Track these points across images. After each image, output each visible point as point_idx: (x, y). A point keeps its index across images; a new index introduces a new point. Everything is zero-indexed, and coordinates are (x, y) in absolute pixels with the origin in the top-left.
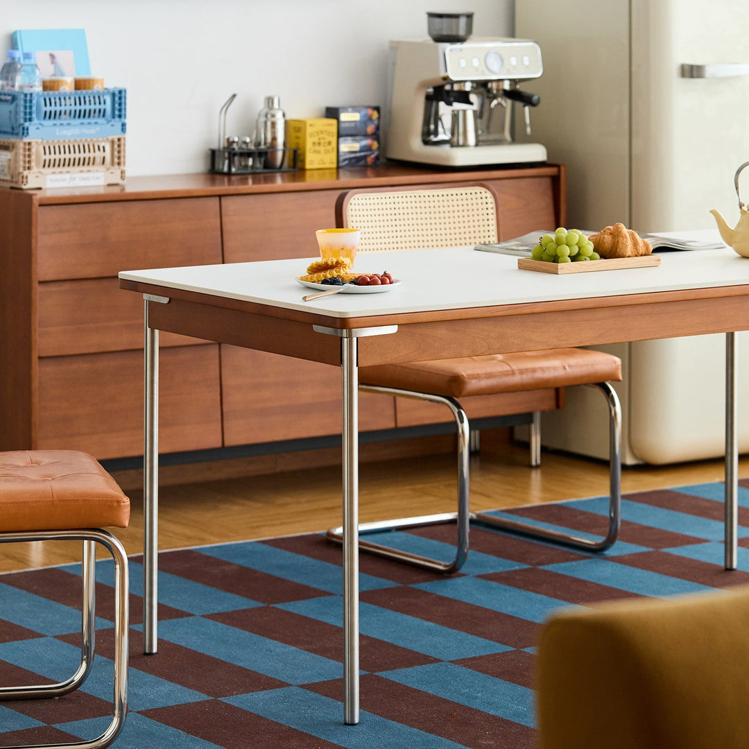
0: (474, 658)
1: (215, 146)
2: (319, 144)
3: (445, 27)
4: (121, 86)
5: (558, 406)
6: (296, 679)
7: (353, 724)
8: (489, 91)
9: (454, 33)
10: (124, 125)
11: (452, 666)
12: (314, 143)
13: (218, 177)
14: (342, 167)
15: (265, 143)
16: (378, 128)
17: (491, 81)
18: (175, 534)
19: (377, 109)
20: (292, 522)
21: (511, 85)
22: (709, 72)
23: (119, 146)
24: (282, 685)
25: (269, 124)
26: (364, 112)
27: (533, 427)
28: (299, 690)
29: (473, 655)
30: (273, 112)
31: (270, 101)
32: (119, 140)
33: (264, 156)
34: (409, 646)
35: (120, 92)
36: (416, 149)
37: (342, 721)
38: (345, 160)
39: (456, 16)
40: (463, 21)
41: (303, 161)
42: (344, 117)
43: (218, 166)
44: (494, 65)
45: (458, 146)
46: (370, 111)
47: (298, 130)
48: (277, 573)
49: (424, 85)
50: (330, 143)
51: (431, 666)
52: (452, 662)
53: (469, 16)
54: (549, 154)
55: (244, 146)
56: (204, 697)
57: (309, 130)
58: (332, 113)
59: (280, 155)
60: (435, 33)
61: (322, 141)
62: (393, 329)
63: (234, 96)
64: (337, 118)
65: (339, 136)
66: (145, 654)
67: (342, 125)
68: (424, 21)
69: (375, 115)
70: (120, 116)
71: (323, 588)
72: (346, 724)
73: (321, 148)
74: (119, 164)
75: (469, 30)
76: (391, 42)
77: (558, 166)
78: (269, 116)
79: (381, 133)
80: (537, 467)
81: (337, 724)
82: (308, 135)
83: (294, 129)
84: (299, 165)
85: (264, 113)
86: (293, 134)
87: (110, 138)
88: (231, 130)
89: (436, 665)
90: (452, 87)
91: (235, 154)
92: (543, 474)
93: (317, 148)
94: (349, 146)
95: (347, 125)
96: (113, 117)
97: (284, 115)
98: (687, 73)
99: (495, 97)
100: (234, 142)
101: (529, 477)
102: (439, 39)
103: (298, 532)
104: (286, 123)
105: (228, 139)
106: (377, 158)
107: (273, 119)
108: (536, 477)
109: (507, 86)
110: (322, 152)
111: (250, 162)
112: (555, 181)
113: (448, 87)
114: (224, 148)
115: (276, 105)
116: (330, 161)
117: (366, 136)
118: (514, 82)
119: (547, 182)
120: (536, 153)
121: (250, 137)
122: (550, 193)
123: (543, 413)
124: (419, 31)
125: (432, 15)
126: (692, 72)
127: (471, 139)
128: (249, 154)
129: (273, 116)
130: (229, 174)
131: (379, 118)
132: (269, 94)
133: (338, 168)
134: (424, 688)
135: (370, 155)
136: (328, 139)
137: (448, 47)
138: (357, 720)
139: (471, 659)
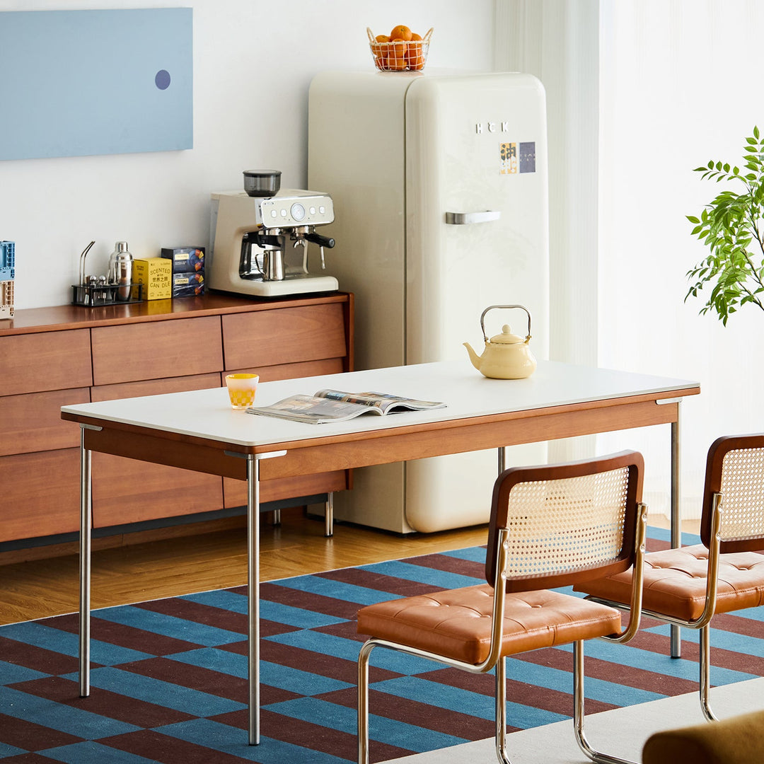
0: (329, 693)
1: (77, 283)
2: (158, 279)
3: (258, 184)
4: (10, 239)
5: (347, 488)
6: (201, 712)
7: (255, 745)
8: (293, 235)
9: (266, 189)
10: (12, 271)
11: (313, 700)
12: (154, 279)
13: (79, 309)
14: (175, 297)
15: (117, 281)
16: (203, 265)
17: (294, 227)
18: (62, 600)
19: (203, 250)
20: (152, 589)
21: (309, 229)
22: (467, 219)
23: (9, 288)
24: (192, 717)
25: (119, 264)
26: (192, 252)
27: (327, 503)
28: (207, 721)
29: (327, 691)
30: (122, 255)
31: (120, 246)
32: (9, 283)
33: (115, 290)
34: (278, 685)
35: (10, 245)
36: (236, 282)
37: (247, 743)
38: (178, 292)
39: (268, 176)
40: (272, 179)
41: (146, 294)
42: (177, 257)
43: (79, 299)
44: (298, 213)
45: (269, 280)
46: (197, 252)
47: (141, 268)
48: (157, 631)
49: (241, 231)
50: (166, 278)
51: (299, 700)
52: (312, 696)
53: (278, 176)
54: (340, 285)
55: (101, 284)
56: (138, 728)
57: (151, 269)
58: (167, 254)
59: (128, 289)
60: (251, 189)
61: (160, 277)
62: (284, 453)
63: (93, 243)
64: (172, 258)
65: (174, 272)
66: (81, 697)
67: (176, 264)
68: (241, 179)
69: (201, 255)
70: (10, 265)
71: (196, 642)
72: (250, 745)
73: (160, 283)
74: (9, 303)
75: (278, 186)
76: (213, 195)
77: (348, 294)
78: (120, 258)
79: (205, 269)
80: (331, 536)
81: (244, 745)
82: (149, 273)
83: (139, 267)
84: (143, 296)
85: (115, 256)
86: (137, 271)
87: (2, 282)
88: (89, 269)
89: (302, 699)
90: (265, 233)
91: (94, 291)
92: (335, 543)
93: (156, 283)
94: (181, 280)
95: (180, 263)
96: (5, 266)
97: (131, 257)
98: (450, 220)
99: (297, 239)
100: (93, 280)
101: (324, 545)
102: (254, 194)
103: (158, 597)
104: (133, 263)
105: (88, 278)
106: (203, 288)
107: (123, 261)
108: (330, 545)
109: (306, 230)
110: (161, 286)
111: (104, 296)
112: (345, 306)
113: (261, 233)
114: (84, 285)
115: (125, 250)
116: (166, 292)
117: (194, 271)
118: (311, 227)
119: (340, 306)
120: (330, 284)
121: (105, 277)
122: (341, 316)
123: (335, 493)
124: (237, 186)
125: (247, 175)
126: (454, 219)
127: (280, 275)
128: (105, 290)
129: (123, 258)
130: (89, 306)
131: (204, 256)
132: (119, 240)
133: (172, 298)
134: (298, 717)
135: (197, 287)
136: (165, 275)
137: (262, 201)
138: (258, 742)
139: (327, 694)
